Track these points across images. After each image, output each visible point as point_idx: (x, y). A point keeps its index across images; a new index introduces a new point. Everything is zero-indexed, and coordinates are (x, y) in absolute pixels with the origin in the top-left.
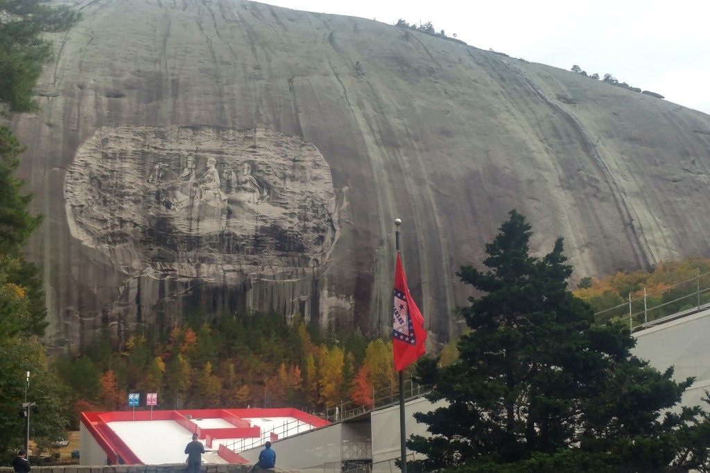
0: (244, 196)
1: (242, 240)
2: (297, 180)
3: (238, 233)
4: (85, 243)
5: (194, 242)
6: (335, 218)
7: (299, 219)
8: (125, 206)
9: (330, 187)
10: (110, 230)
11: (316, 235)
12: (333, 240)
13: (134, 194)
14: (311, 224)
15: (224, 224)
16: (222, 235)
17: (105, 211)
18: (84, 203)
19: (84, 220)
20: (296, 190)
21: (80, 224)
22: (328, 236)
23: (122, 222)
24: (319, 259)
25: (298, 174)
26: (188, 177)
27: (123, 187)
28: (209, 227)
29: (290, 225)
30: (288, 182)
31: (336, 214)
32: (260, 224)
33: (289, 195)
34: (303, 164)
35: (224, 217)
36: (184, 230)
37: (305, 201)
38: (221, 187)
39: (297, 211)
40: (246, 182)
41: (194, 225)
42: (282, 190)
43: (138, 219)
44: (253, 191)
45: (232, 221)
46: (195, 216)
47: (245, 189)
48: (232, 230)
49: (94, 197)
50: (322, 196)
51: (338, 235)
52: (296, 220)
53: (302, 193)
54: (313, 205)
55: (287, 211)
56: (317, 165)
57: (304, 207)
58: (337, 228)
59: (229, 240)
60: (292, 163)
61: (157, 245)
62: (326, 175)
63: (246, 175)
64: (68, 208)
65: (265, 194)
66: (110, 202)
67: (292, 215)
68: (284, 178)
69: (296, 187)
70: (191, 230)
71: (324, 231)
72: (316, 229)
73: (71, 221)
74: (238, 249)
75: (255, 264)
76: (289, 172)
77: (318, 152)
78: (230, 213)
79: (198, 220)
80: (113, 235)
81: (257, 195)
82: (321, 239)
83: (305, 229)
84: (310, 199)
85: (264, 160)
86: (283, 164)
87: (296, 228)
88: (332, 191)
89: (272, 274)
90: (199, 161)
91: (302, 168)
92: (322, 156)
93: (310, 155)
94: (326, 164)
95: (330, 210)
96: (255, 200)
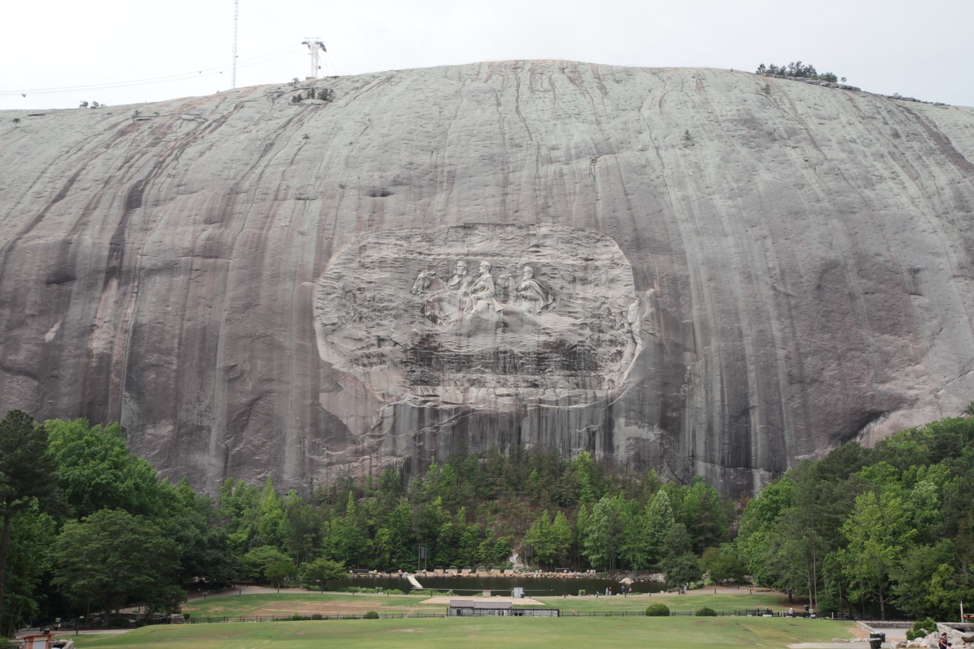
0: (523, 306)
1: (521, 358)
2: (591, 283)
3: (516, 350)
4: (337, 367)
5: (463, 362)
6: (636, 328)
7: (592, 329)
8: (383, 322)
9: (631, 290)
10: (365, 351)
11: (614, 350)
12: (633, 355)
13: (394, 308)
14: (607, 337)
15: (499, 339)
16: (496, 352)
17: (360, 329)
18: (336, 321)
19: (336, 341)
20: (588, 296)
21: (332, 345)
22: (627, 350)
23: (381, 340)
24: (615, 379)
25: (591, 276)
26: (458, 286)
27: (381, 301)
28: (481, 344)
29: (581, 339)
30: (578, 286)
31: (637, 323)
32: (543, 338)
33: (580, 302)
34: (597, 263)
35: (499, 331)
36: (452, 348)
37: (599, 308)
38: (495, 295)
39: (589, 321)
40: (526, 289)
41: (464, 342)
42: (570, 296)
43: (399, 337)
44: (536, 300)
45: (509, 336)
46: (465, 331)
47: (525, 297)
48: (509, 347)
49: (348, 313)
50: (621, 302)
51: (639, 349)
52: (588, 332)
53: (596, 299)
54: (610, 313)
55: (578, 322)
56: (614, 264)
57: (599, 317)
58: (639, 341)
59: (505, 359)
60: (584, 263)
61: (420, 366)
62: (625, 274)
63: (526, 280)
64: (318, 328)
65: (550, 301)
66: (366, 318)
67: (583, 326)
68: (574, 280)
69: (590, 291)
70: (460, 348)
71: (622, 344)
72: (612, 342)
73: (320, 343)
74: (516, 369)
75: (535, 385)
76: (580, 274)
77: (616, 248)
78: (506, 327)
79: (469, 336)
80: (369, 356)
81: (540, 304)
82: (620, 353)
83: (599, 343)
84: (605, 306)
85: (549, 261)
86: (573, 265)
87: (588, 342)
88: (633, 295)
89: (554, 398)
90: (471, 266)
91: (597, 268)
92: (622, 253)
93: (607, 252)
94: (627, 262)
95: (630, 318)
96: (538, 310)
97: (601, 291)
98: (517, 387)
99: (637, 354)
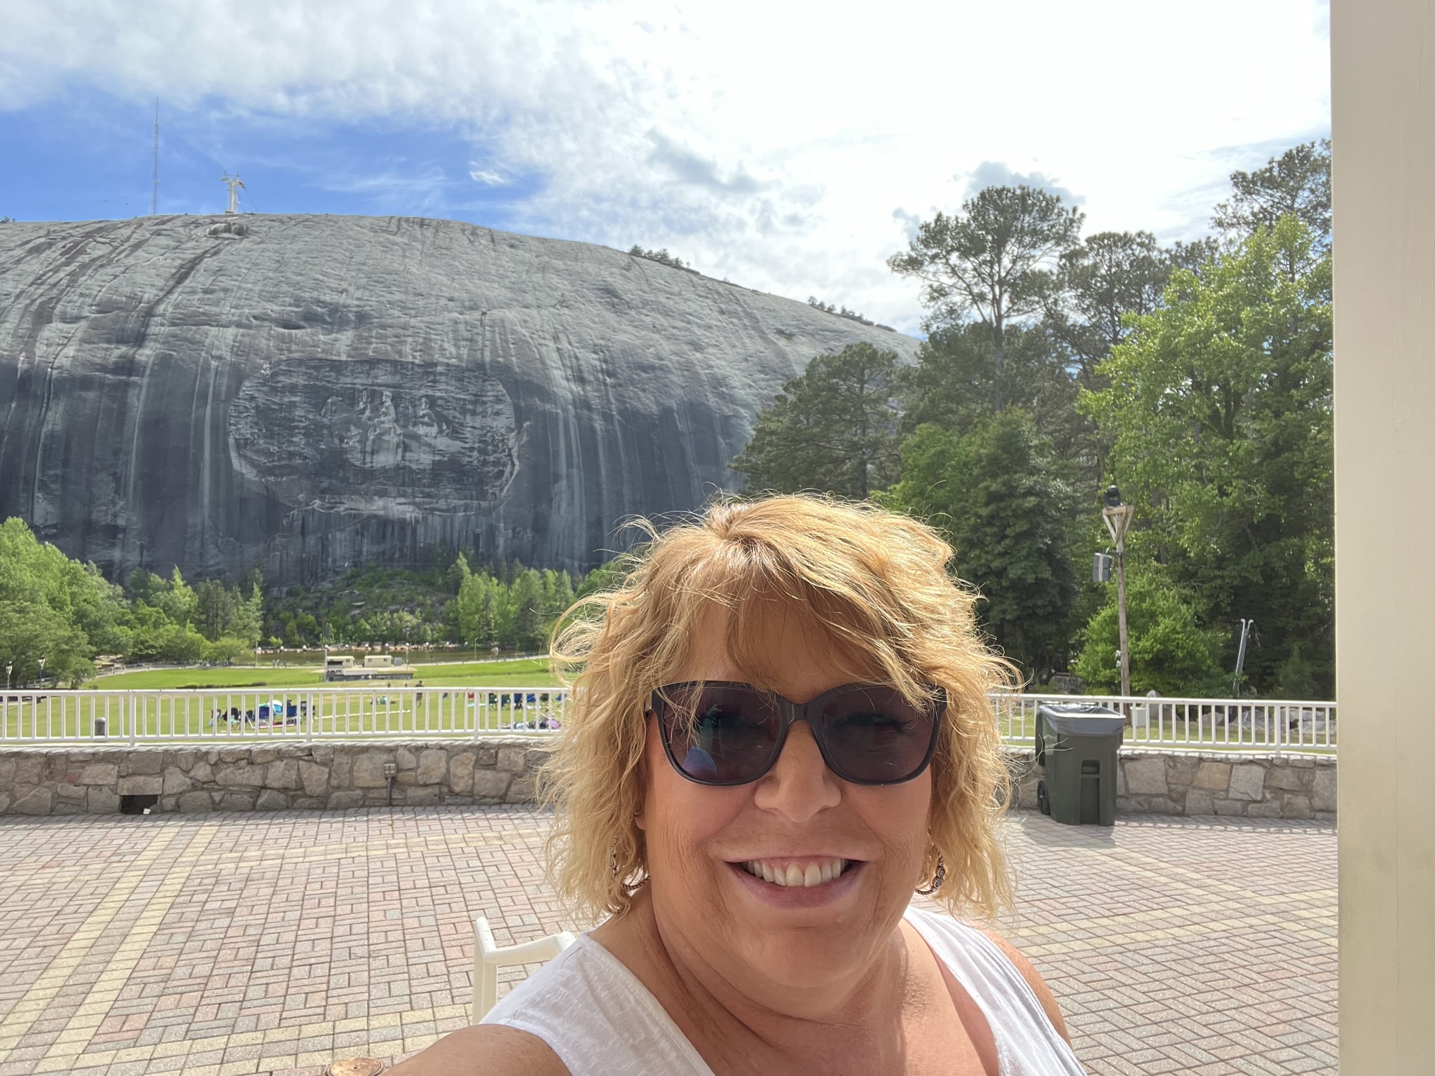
0: (422, 430)
1: (418, 474)
2: (478, 414)
3: (414, 466)
4: (248, 476)
5: (368, 475)
6: (515, 453)
7: (479, 452)
8: (294, 439)
9: (512, 422)
10: (276, 463)
11: (496, 470)
12: (511, 474)
13: (304, 427)
14: (492, 459)
15: (399, 457)
16: (398, 468)
17: (273, 444)
18: (249, 436)
19: (249, 454)
20: (477, 425)
21: (245, 457)
22: (508, 470)
23: (291, 455)
24: (497, 493)
25: (479, 409)
26: (363, 411)
27: (293, 420)
28: (385, 460)
29: (470, 460)
30: (468, 417)
32: (437, 458)
33: (469, 429)
34: (485, 399)
35: (400, 451)
36: (357, 463)
37: (485, 435)
38: (396, 421)
39: (476, 445)
40: (423, 416)
41: (368, 459)
42: (462, 425)
43: (308, 451)
44: (432, 426)
45: (408, 455)
46: (368, 449)
47: (423, 424)
48: (407, 464)
49: (260, 430)
50: (503, 431)
51: (517, 468)
52: (475, 454)
53: (482, 428)
54: (494, 439)
55: (467, 446)
56: (498, 400)
57: (484, 442)
58: (517, 463)
59: (404, 474)
60: (473, 398)
61: (329, 478)
62: (507, 410)
63: (423, 410)
64: (231, 441)
65: (445, 427)
66: (278, 434)
67: (472, 449)
68: (464, 412)
69: (478, 421)
70: (364, 463)
71: (504, 465)
72: (496, 463)
73: (233, 455)
74: (413, 483)
75: (428, 495)
76: (470, 407)
77: (501, 387)
78: (406, 448)
79: (372, 453)
80: (280, 467)
81: (435, 429)
82: (501, 473)
83: (485, 463)
84: (489, 434)
85: (444, 394)
86: (464, 400)
87: (475, 462)
88: (513, 426)
89: (445, 507)
90: (374, 396)
91: (484, 403)
92: (505, 392)
93: (492, 391)
94: (508, 399)
95: (511, 444)
96: (434, 435)
97: (489, 421)
98: (414, 497)
99: (515, 473)
